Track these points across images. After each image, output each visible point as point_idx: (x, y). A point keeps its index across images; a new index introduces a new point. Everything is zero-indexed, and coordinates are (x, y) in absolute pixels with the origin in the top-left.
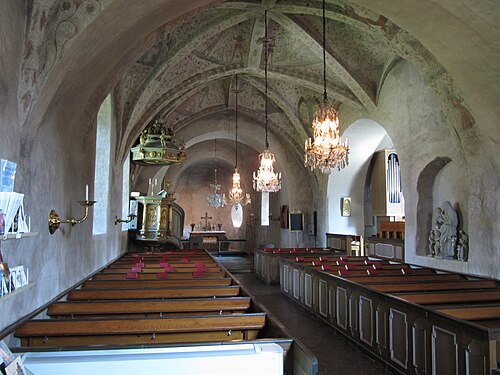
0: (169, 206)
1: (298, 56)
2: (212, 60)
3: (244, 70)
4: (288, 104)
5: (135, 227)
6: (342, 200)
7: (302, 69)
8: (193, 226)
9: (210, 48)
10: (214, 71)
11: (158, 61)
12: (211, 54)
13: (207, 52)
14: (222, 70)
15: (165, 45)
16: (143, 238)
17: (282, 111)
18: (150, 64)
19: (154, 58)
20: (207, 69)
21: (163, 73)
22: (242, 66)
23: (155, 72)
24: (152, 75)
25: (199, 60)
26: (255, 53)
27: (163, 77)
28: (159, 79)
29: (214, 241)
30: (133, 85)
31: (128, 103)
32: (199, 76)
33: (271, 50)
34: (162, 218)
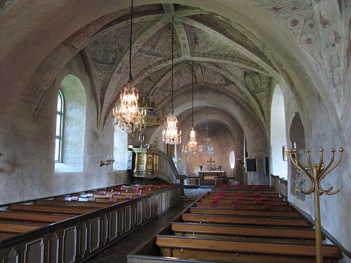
0: (153, 154)
1: (215, 43)
2: (157, 55)
3: (182, 59)
4: (236, 78)
5: (131, 168)
6: (283, 148)
7: (222, 52)
8: (201, 167)
9: (153, 47)
10: (160, 62)
11: (117, 61)
12: (155, 51)
13: (152, 50)
14: (165, 61)
15: (118, 51)
16: (136, 175)
17: (234, 83)
18: (112, 64)
19: (114, 59)
20: (155, 61)
21: (121, 68)
22: (179, 56)
23: (116, 68)
24: (114, 70)
25: (148, 56)
26: (185, 46)
27: (122, 71)
28: (119, 72)
29: (213, 178)
30: (103, 78)
31: (103, 90)
32: (150, 66)
33: (196, 42)
34: (148, 162)
